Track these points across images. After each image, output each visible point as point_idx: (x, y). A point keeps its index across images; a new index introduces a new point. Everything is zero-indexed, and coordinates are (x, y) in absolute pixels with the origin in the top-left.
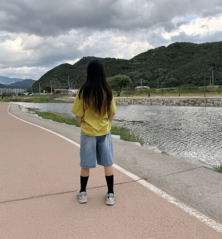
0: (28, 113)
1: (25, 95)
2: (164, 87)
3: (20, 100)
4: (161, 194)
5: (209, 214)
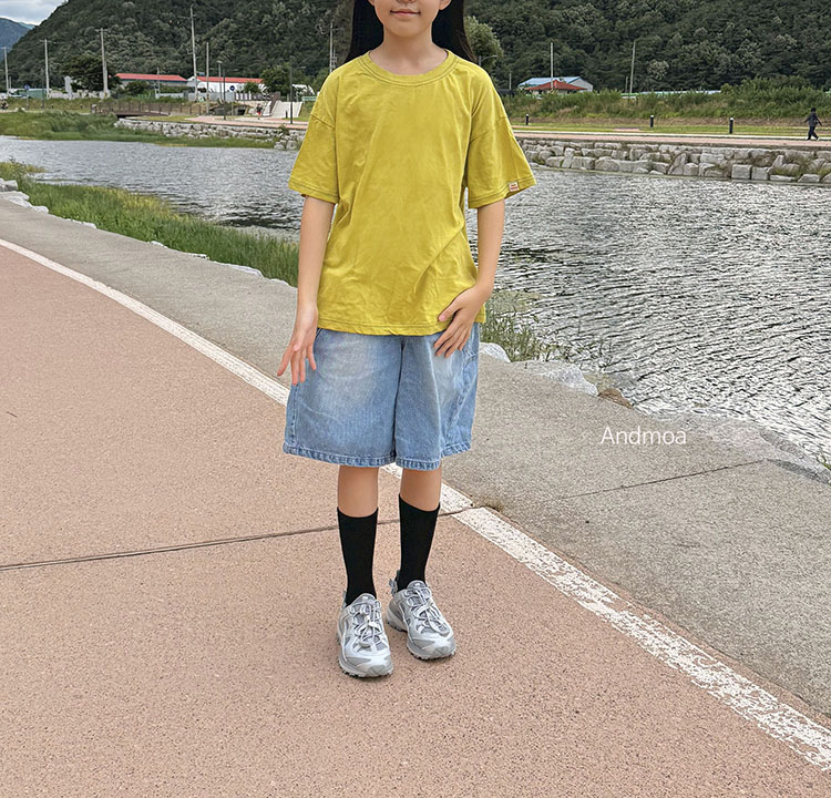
2: (662, 84)
4: (554, 571)
5: (755, 665)
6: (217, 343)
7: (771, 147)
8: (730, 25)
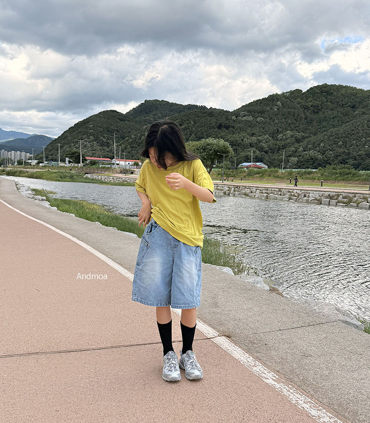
0: (32, 198)
1: (30, 165)
2: (295, 167)
3: (21, 172)
4: (252, 365)
5: (335, 409)
6: (119, 264)
7: (338, 192)
8: (322, 144)
